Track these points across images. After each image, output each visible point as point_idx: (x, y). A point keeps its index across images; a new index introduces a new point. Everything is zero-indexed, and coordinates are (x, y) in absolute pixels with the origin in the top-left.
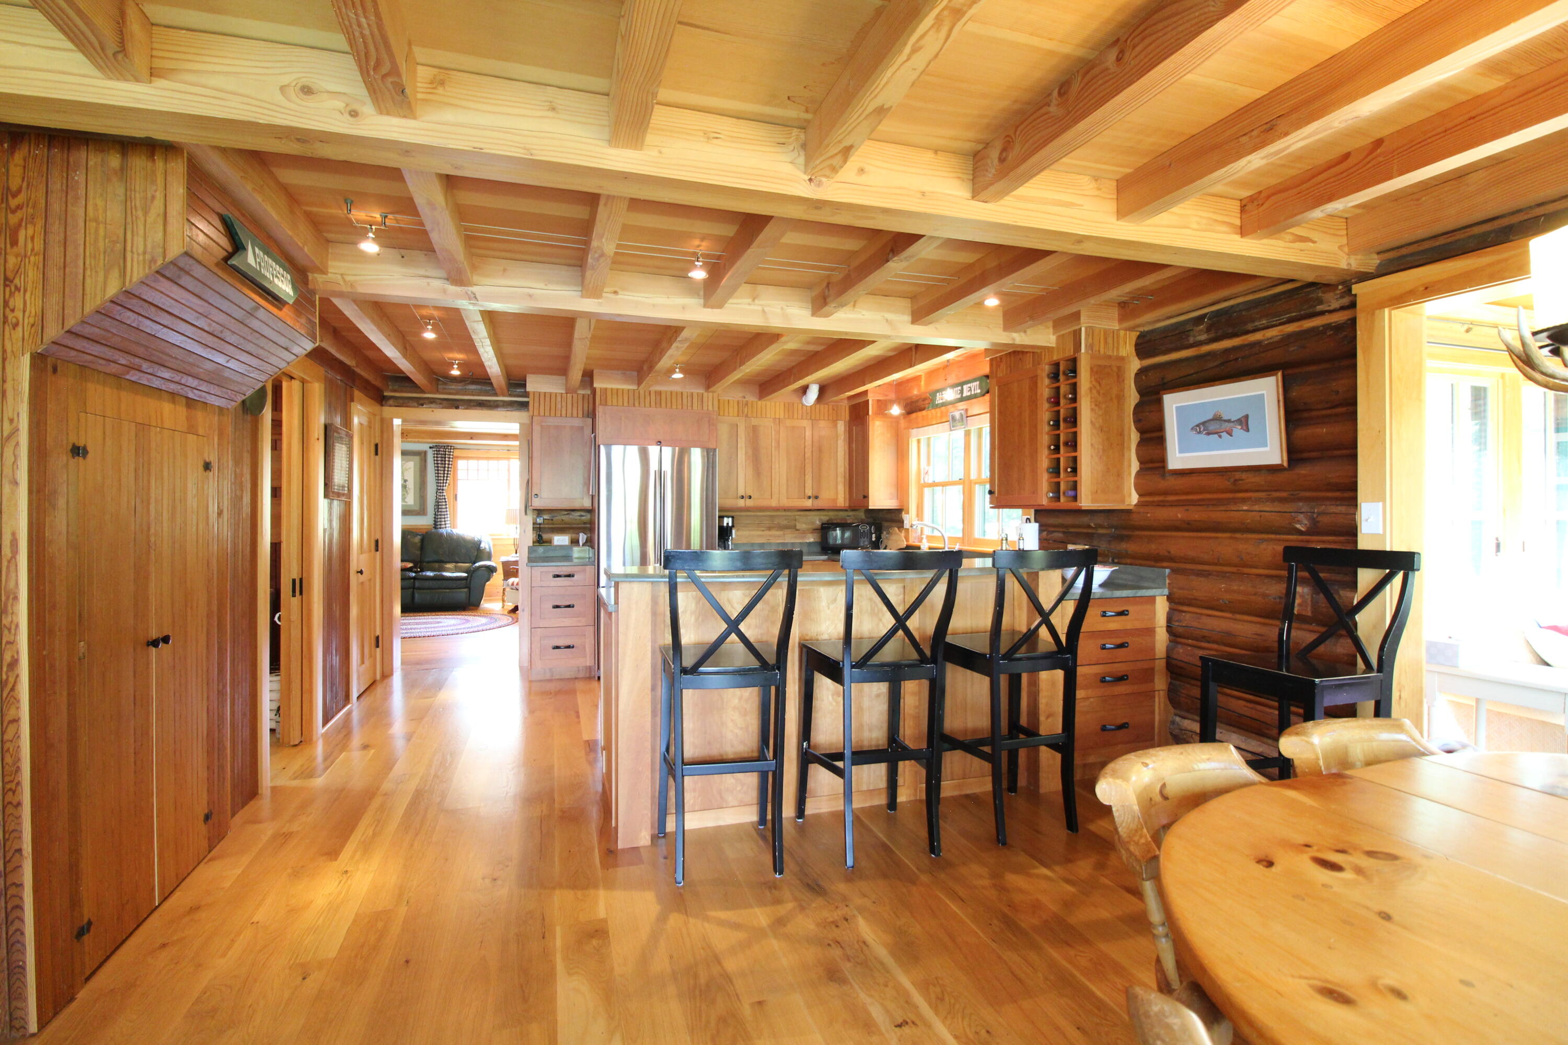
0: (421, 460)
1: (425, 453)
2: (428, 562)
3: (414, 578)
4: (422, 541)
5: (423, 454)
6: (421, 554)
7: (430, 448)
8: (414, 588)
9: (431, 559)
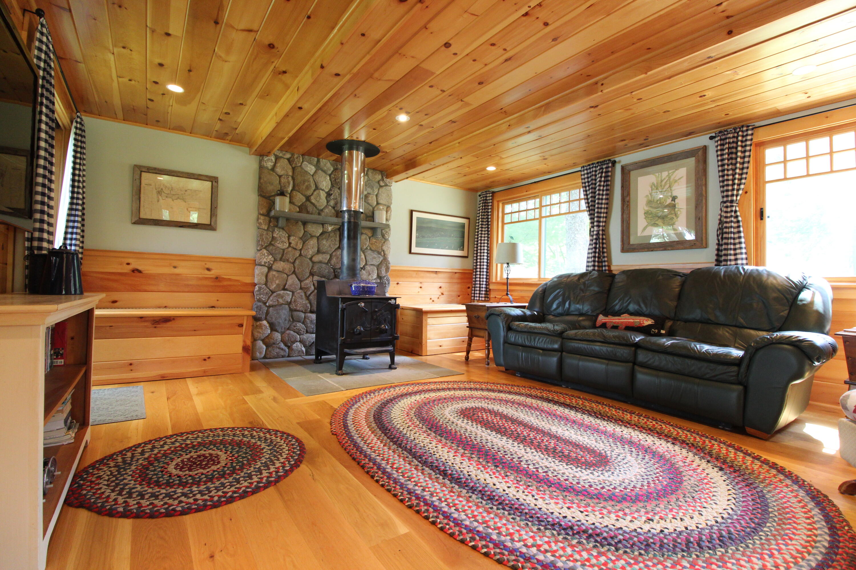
0: (697, 161)
1: (705, 149)
2: (686, 321)
3: (637, 346)
4: (683, 285)
5: (700, 153)
6: (676, 307)
7: (711, 138)
8: (635, 363)
9: (691, 317)
